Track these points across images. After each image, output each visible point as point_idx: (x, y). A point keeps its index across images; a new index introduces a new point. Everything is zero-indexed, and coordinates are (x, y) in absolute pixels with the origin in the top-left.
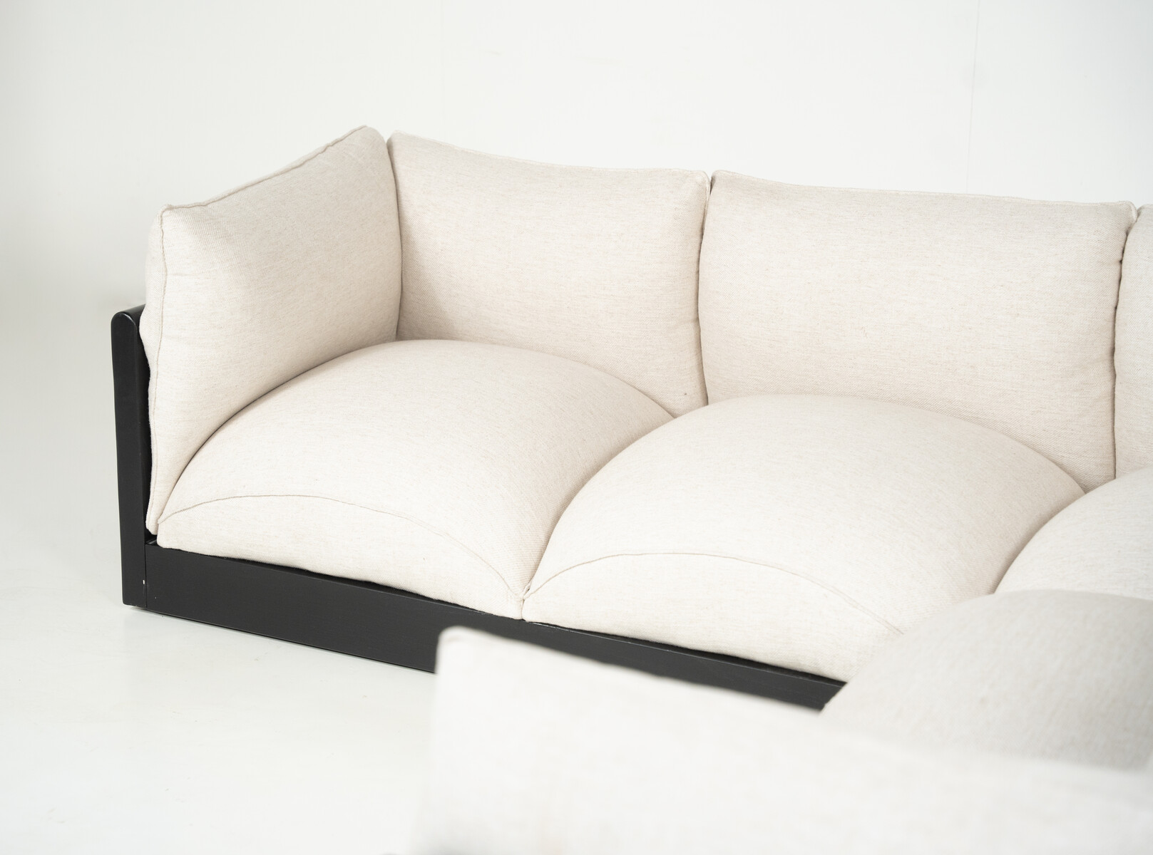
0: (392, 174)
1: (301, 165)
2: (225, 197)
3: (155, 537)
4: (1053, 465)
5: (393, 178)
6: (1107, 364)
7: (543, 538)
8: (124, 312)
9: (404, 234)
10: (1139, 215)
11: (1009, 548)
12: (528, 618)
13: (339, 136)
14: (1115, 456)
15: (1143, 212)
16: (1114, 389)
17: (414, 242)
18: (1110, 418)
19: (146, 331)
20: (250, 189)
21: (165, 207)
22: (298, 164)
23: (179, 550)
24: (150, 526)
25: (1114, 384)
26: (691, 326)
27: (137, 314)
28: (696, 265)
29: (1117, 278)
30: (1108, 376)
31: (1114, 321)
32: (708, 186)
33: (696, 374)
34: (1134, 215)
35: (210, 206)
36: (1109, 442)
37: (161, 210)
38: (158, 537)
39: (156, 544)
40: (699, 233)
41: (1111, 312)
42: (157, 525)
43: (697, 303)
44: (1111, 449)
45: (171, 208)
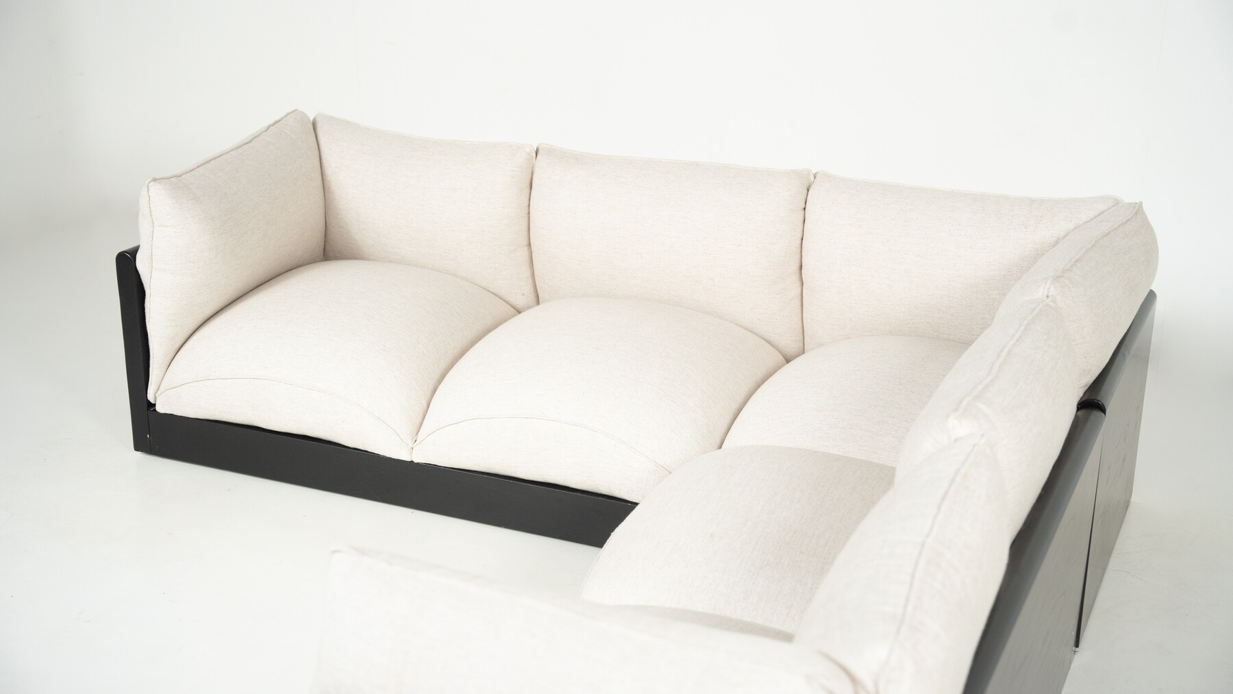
0: (316, 144)
1: (250, 141)
2: (195, 169)
3: (154, 405)
4: (764, 342)
5: (316, 147)
6: (797, 276)
7: (425, 404)
8: (125, 252)
9: (325, 186)
10: (815, 178)
11: (735, 406)
12: (416, 461)
13: (278, 118)
14: (803, 335)
15: (818, 176)
16: (802, 291)
17: (333, 192)
18: (800, 310)
19: (141, 264)
20: (212, 162)
21: (150, 180)
22: (248, 140)
23: (172, 415)
24: (151, 398)
25: (802, 289)
26: (526, 249)
27: (134, 252)
28: (527, 208)
29: (802, 220)
30: (798, 284)
31: (801, 248)
32: (534, 155)
33: (530, 281)
34: (812, 178)
35: (183, 176)
36: (800, 326)
37: (148, 181)
38: (157, 406)
39: (155, 410)
40: (529, 187)
41: (799, 242)
42: (156, 397)
43: (529, 234)
44: (801, 331)
45: (155, 180)
